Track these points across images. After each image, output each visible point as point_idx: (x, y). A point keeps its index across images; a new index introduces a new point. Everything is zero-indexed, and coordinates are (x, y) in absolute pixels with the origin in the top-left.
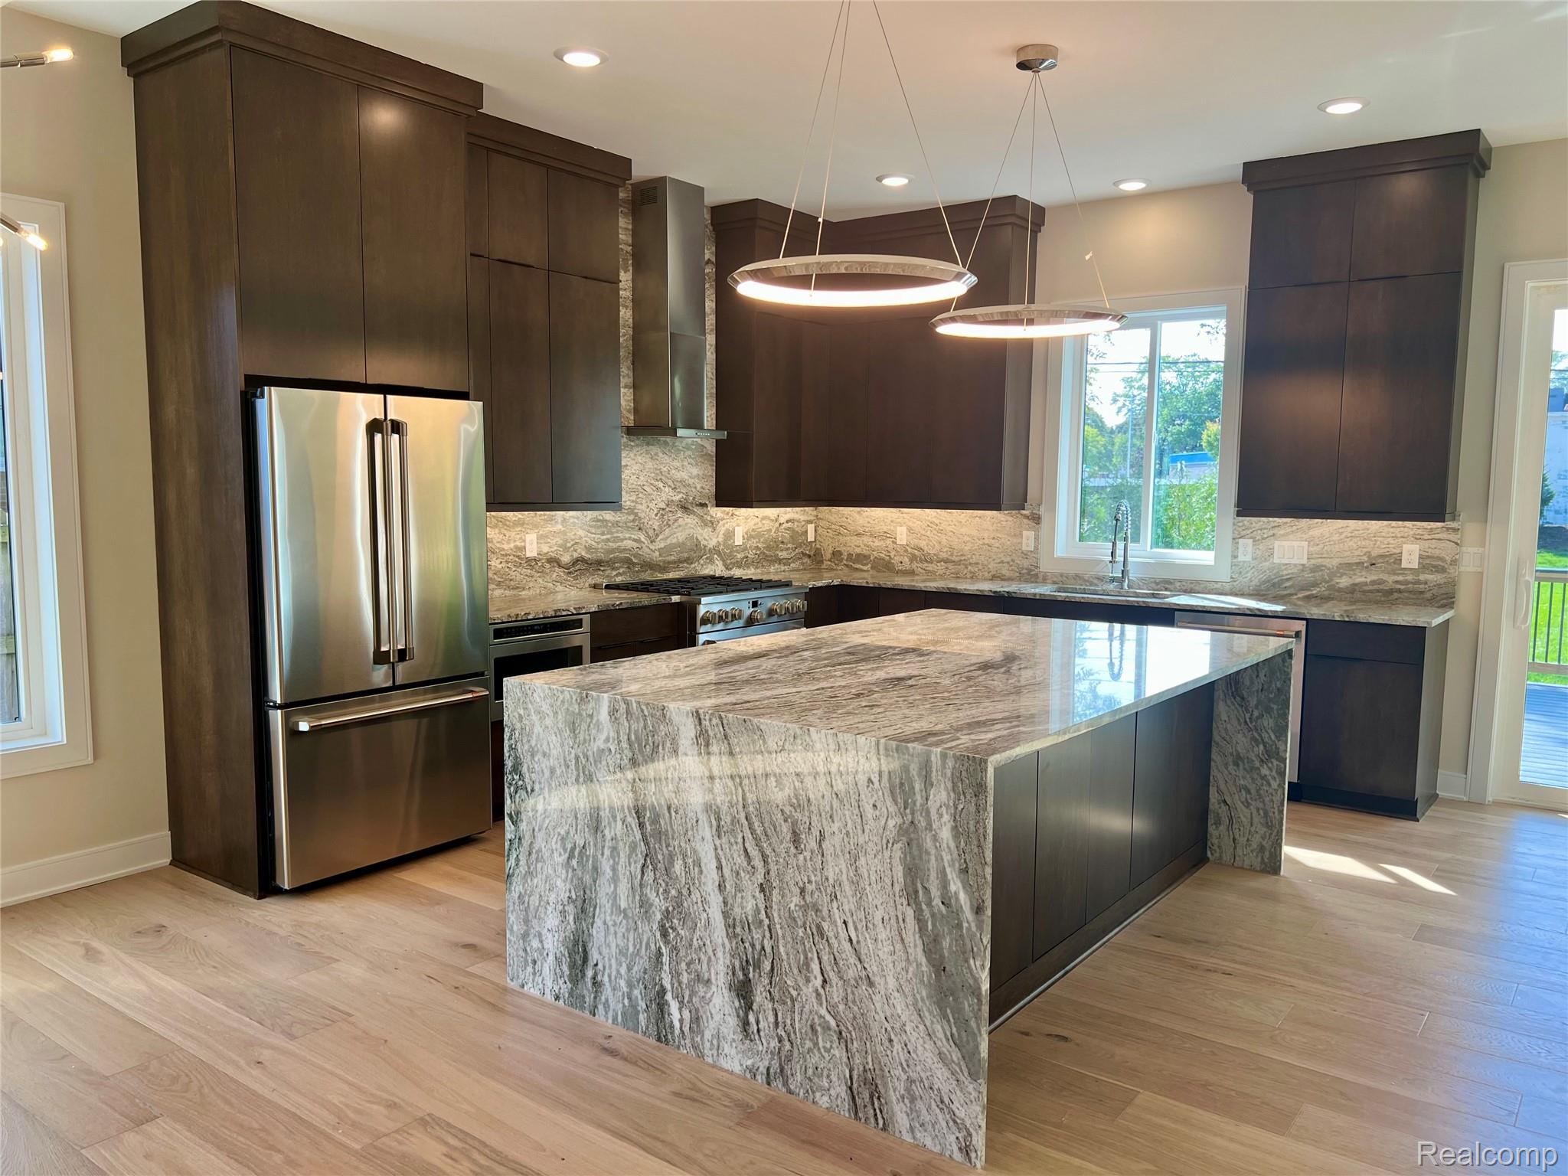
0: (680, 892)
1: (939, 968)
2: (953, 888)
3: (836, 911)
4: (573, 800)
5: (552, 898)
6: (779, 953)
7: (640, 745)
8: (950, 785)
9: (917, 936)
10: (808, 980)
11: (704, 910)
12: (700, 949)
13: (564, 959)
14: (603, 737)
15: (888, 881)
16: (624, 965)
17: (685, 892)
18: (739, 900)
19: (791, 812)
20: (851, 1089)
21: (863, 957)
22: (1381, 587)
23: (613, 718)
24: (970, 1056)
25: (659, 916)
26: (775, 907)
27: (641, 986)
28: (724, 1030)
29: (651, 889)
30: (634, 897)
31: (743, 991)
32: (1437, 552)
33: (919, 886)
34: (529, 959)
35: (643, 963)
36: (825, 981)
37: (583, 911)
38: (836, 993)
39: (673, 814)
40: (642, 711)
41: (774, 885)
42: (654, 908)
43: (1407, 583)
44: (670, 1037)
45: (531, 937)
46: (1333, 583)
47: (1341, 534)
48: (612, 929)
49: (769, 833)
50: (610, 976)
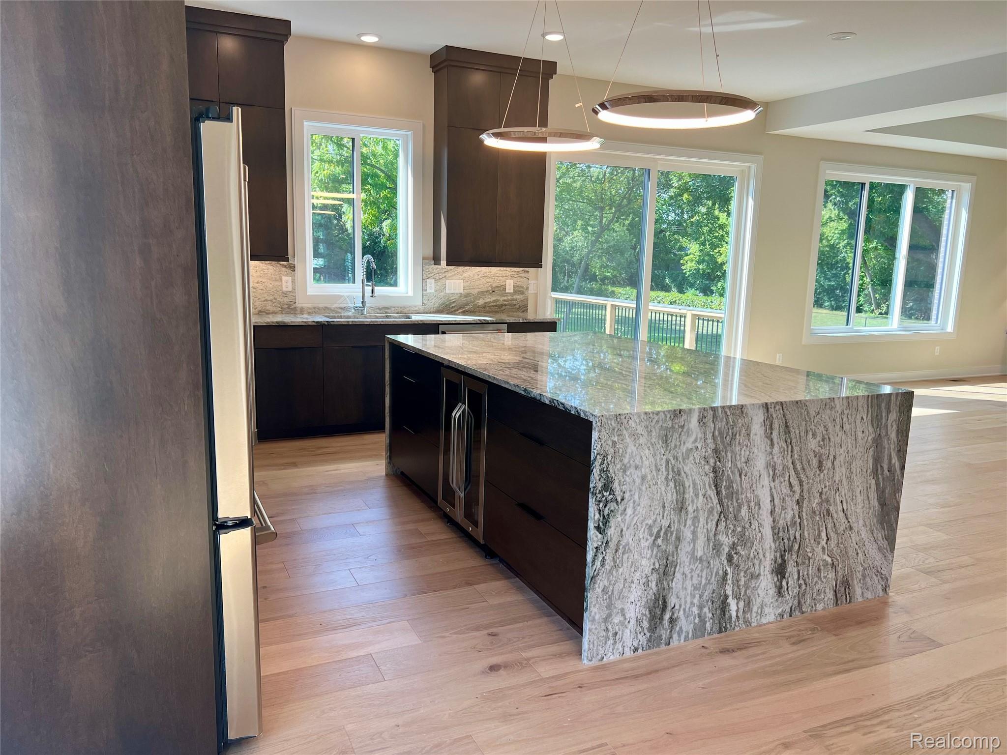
0: (744, 528)
1: (884, 505)
2: (893, 461)
3: (838, 497)
4: (661, 494)
5: (637, 575)
6: (804, 536)
7: (722, 438)
8: (898, 409)
9: (875, 493)
10: (819, 543)
11: (760, 532)
12: (755, 557)
13: (645, 618)
14: (692, 439)
15: (865, 470)
16: (697, 596)
17: (747, 526)
18: (783, 515)
19: (819, 450)
20: (835, 591)
21: (849, 516)
22: (497, 303)
23: (701, 423)
24: (891, 542)
25: (727, 550)
26: (804, 510)
27: (710, 603)
28: (766, 600)
29: (723, 534)
30: (709, 544)
31: (780, 570)
32: (520, 283)
33: (879, 466)
34: (610, 634)
36: (828, 539)
37: (665, 573)
38: (833, 543)
39: (743, 477)
40: (726, 413)
41: (805, 497)
42: (724, 546)
43: (508, 300)
44: (728, 626)
45: (613, 616)
46: (475, 303)
47: (478, 275)
48: (689, 576)
49: (805, 468)
50: (684, 610)
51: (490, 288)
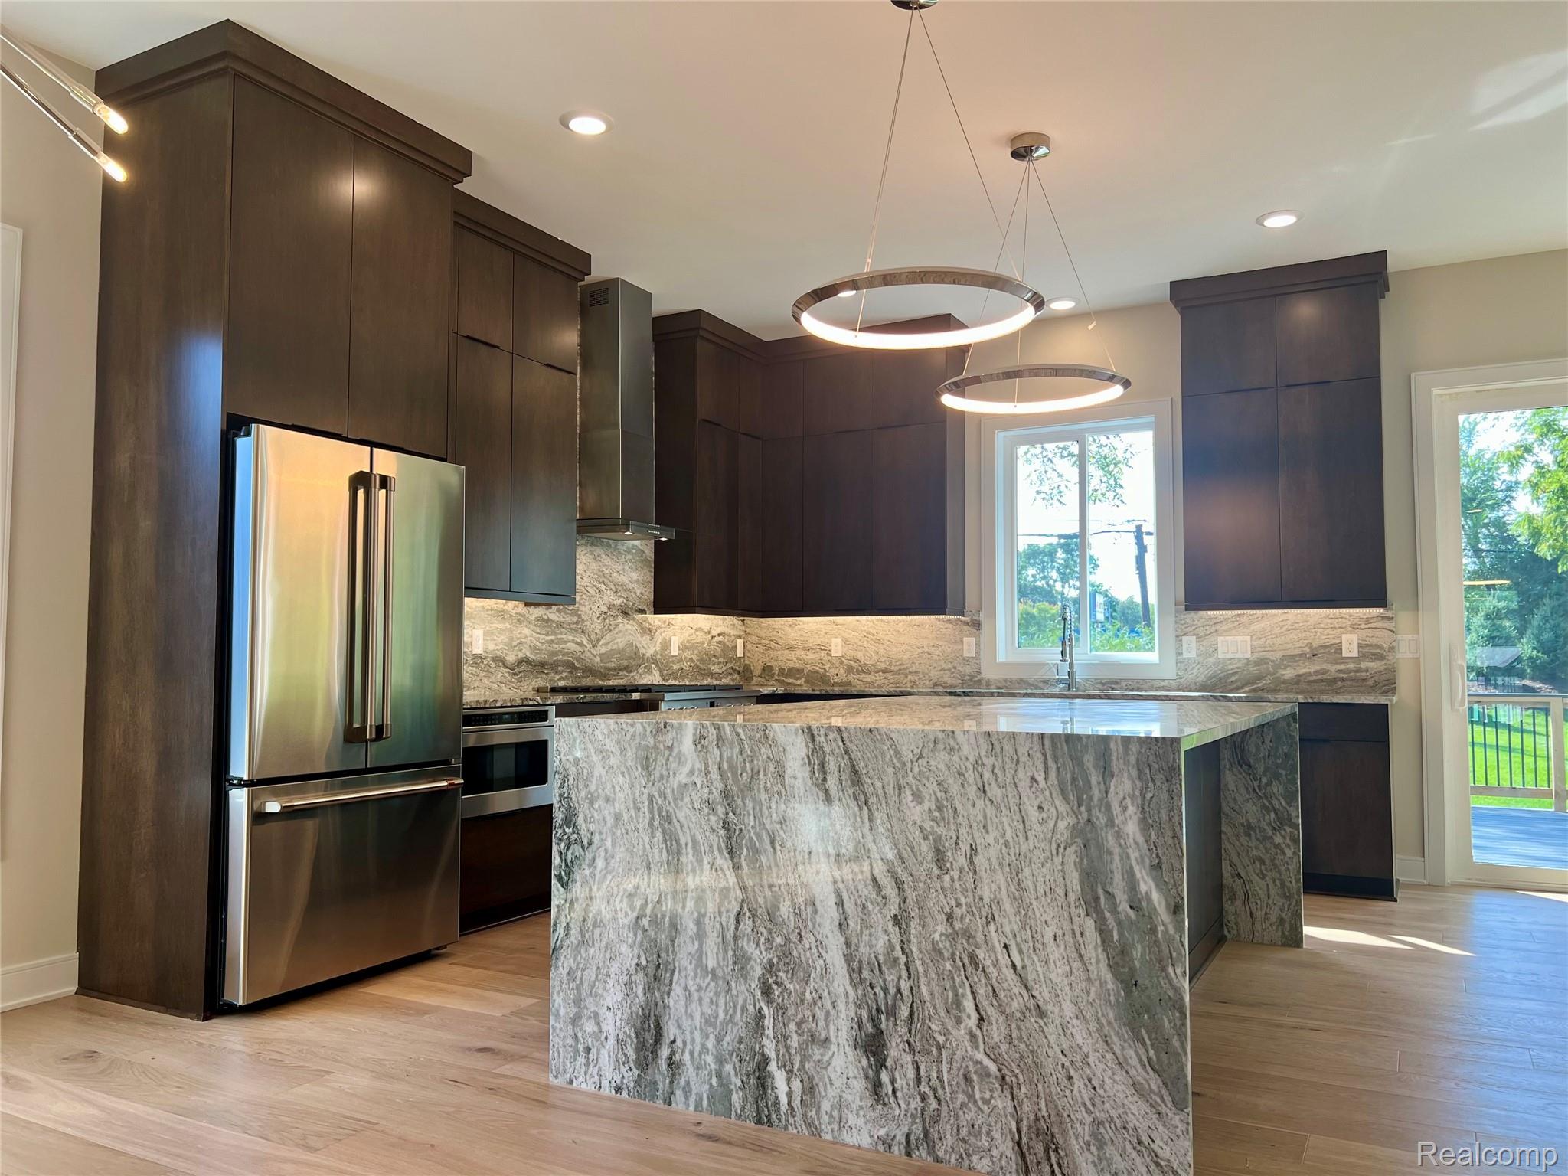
0: (788, 939)
1: (1129, 982)
2: (1143, 888)
3: (994, 934)
4: (644, 848)
5: (615, 968)
6: (921, 994)
7: (734, 774)
8: (1134, 773)
9: (1100, 950)
10: (959, 1021)
11: (821, 956)
12: (815, 1003)
13: (629, 1040)
14: (686, 770)
15: (1060, 891)
16: (712, 1037)
17: (794, 938)
18: (866, 938)
19: (932, 827)
20: (1019, 1144)
21: (1031, 983)
22: (1325, 676)
23: (699, 746)
24: (1172, 1082)
25: (759, 971)
26: (914, 940)
27: (735, 1059)
28: (848, 1097)
29: (749, 940)
30: (726, 952)
31: (873, 1046)
32: (1375, 641)
33: (1100, 892)
34: (581, 1047)
35: (738, 1029)
36: (981, 1019)
37: (656, 978)
38: (997, 1031)
39: (778, 848)
40: (738, 734)
41: (912, 914)
42: (752, 963)
43: (1348, 671)
44: (774, 1116)
45: (584, 1020)
46: (1278, 675)
47: (1282, 627)
48: (696, 996)
49: (905, 855)
50: (692, 1053)
51: (1307, 650)
